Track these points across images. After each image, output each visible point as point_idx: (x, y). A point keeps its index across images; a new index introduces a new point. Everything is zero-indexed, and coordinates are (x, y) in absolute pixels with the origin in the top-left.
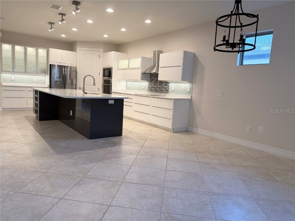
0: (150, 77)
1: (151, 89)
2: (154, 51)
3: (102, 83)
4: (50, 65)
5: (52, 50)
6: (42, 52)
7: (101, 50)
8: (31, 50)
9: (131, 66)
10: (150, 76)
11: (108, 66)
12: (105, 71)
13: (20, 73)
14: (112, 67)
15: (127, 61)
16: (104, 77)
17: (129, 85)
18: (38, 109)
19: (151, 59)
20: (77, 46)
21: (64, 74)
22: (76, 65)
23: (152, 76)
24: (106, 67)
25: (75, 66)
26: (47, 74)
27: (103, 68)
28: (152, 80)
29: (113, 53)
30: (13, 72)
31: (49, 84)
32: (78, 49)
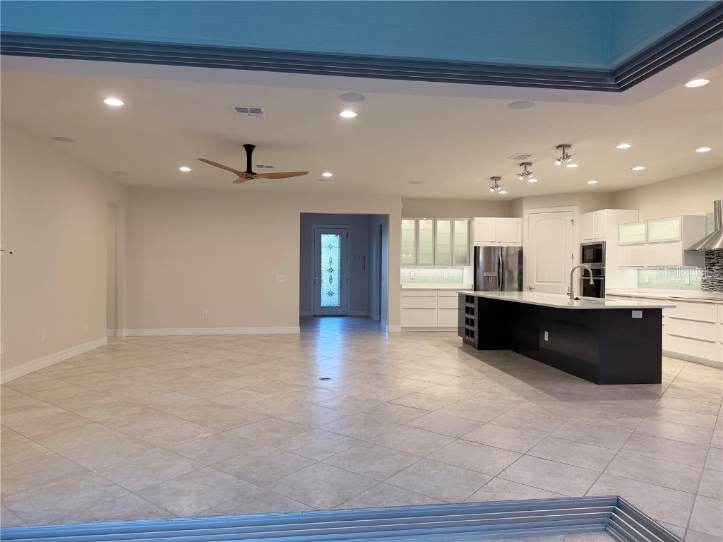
0: (706, 258)
1: (708, 285)
2: (715, 202)
3: (580, 276)
4: (475, 247)
5: (478, 221)
6: (461, 225)
7: (576, 209)
8: (443, 225)
9: (652, 238)
10: (707, 255)
11: (592, 241)
12: (587, 251)
13: (426, 265)
14: (604, 242)
15: (643, 226)
16: (583, 262)
17: (647, 277)
18: (475, 329)
19: (706, 218)
20: (524, 207)
21: (501, 262)
22: (522, 242)
23: (713, 255)
24: (588, 241)
25: (520, 246)
26: (468, 263)
27: (581, 244)
28: (713, 265)
29: (606, 212)
30: (416, 264)
31: (472, 283)
32: (527, 212)
